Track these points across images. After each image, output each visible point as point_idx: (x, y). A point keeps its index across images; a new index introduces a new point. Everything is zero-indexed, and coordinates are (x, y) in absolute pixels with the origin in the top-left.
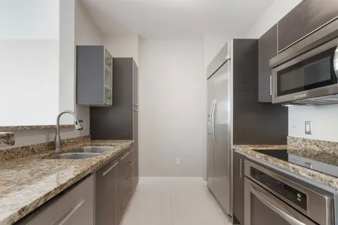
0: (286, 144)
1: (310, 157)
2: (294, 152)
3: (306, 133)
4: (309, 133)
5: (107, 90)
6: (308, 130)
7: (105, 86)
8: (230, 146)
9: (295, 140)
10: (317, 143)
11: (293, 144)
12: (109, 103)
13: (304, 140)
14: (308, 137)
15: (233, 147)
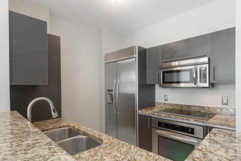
6: (166, 99)
11: (159, 106)
14: (166, 102)
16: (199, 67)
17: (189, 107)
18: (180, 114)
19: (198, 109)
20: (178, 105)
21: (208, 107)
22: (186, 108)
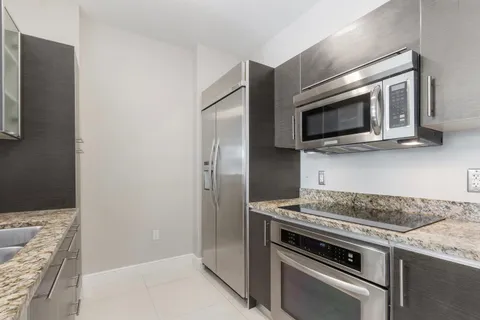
0: (298, 196)
1: (324, 209)
2: (308, 206)
3: (320, 184)
4: (323, 184)
5: (9, 102)
6: (322, 180)
7: (4, 91)
8: (246, 205)
9: (309, 192)
10: (331, 194)
11: (306, 196)
12: (15, 131)
13: (318, 192)
14: (321, 188)
15: (250, 205)
16: (386, 85)
17: (373, 198)
18: (352, 215)
19: (396, 206)
20: (348, 194)
21: (423, 200)
22: (364, 203)
